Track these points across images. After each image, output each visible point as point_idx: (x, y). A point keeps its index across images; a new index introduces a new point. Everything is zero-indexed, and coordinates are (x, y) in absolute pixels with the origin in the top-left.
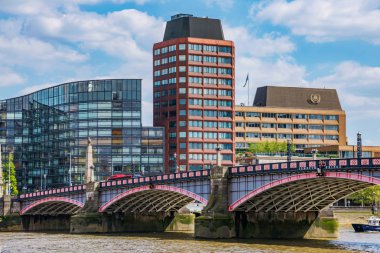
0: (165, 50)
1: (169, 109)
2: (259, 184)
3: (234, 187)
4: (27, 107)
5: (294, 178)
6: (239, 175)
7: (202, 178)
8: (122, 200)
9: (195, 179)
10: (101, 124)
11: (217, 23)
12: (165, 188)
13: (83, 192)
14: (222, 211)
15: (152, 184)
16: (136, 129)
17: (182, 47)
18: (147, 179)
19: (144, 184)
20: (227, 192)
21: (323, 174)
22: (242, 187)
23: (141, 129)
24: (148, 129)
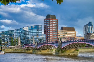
0: (46, 21)
1: (47, 31)
2: (67, 44)
3: (62, 44)
4: (21, 30)
5: (73, 43)
6: (63, 42)
7: (56, 43)
8: (41, 46)
9: (55, 43)
10: (35, 33)
11: (55, 16)
12: (50, 44)
13: (34, 45)
14: (60, 48)
15: (47, 44)
16: (41, 34)
17: (49, 20)
18: (46, 43)
19: (46, 44)
20: (61, 45)
21: (78, 42)
22: (64, 44)
23: (42, 34)
24: (43, 34)
